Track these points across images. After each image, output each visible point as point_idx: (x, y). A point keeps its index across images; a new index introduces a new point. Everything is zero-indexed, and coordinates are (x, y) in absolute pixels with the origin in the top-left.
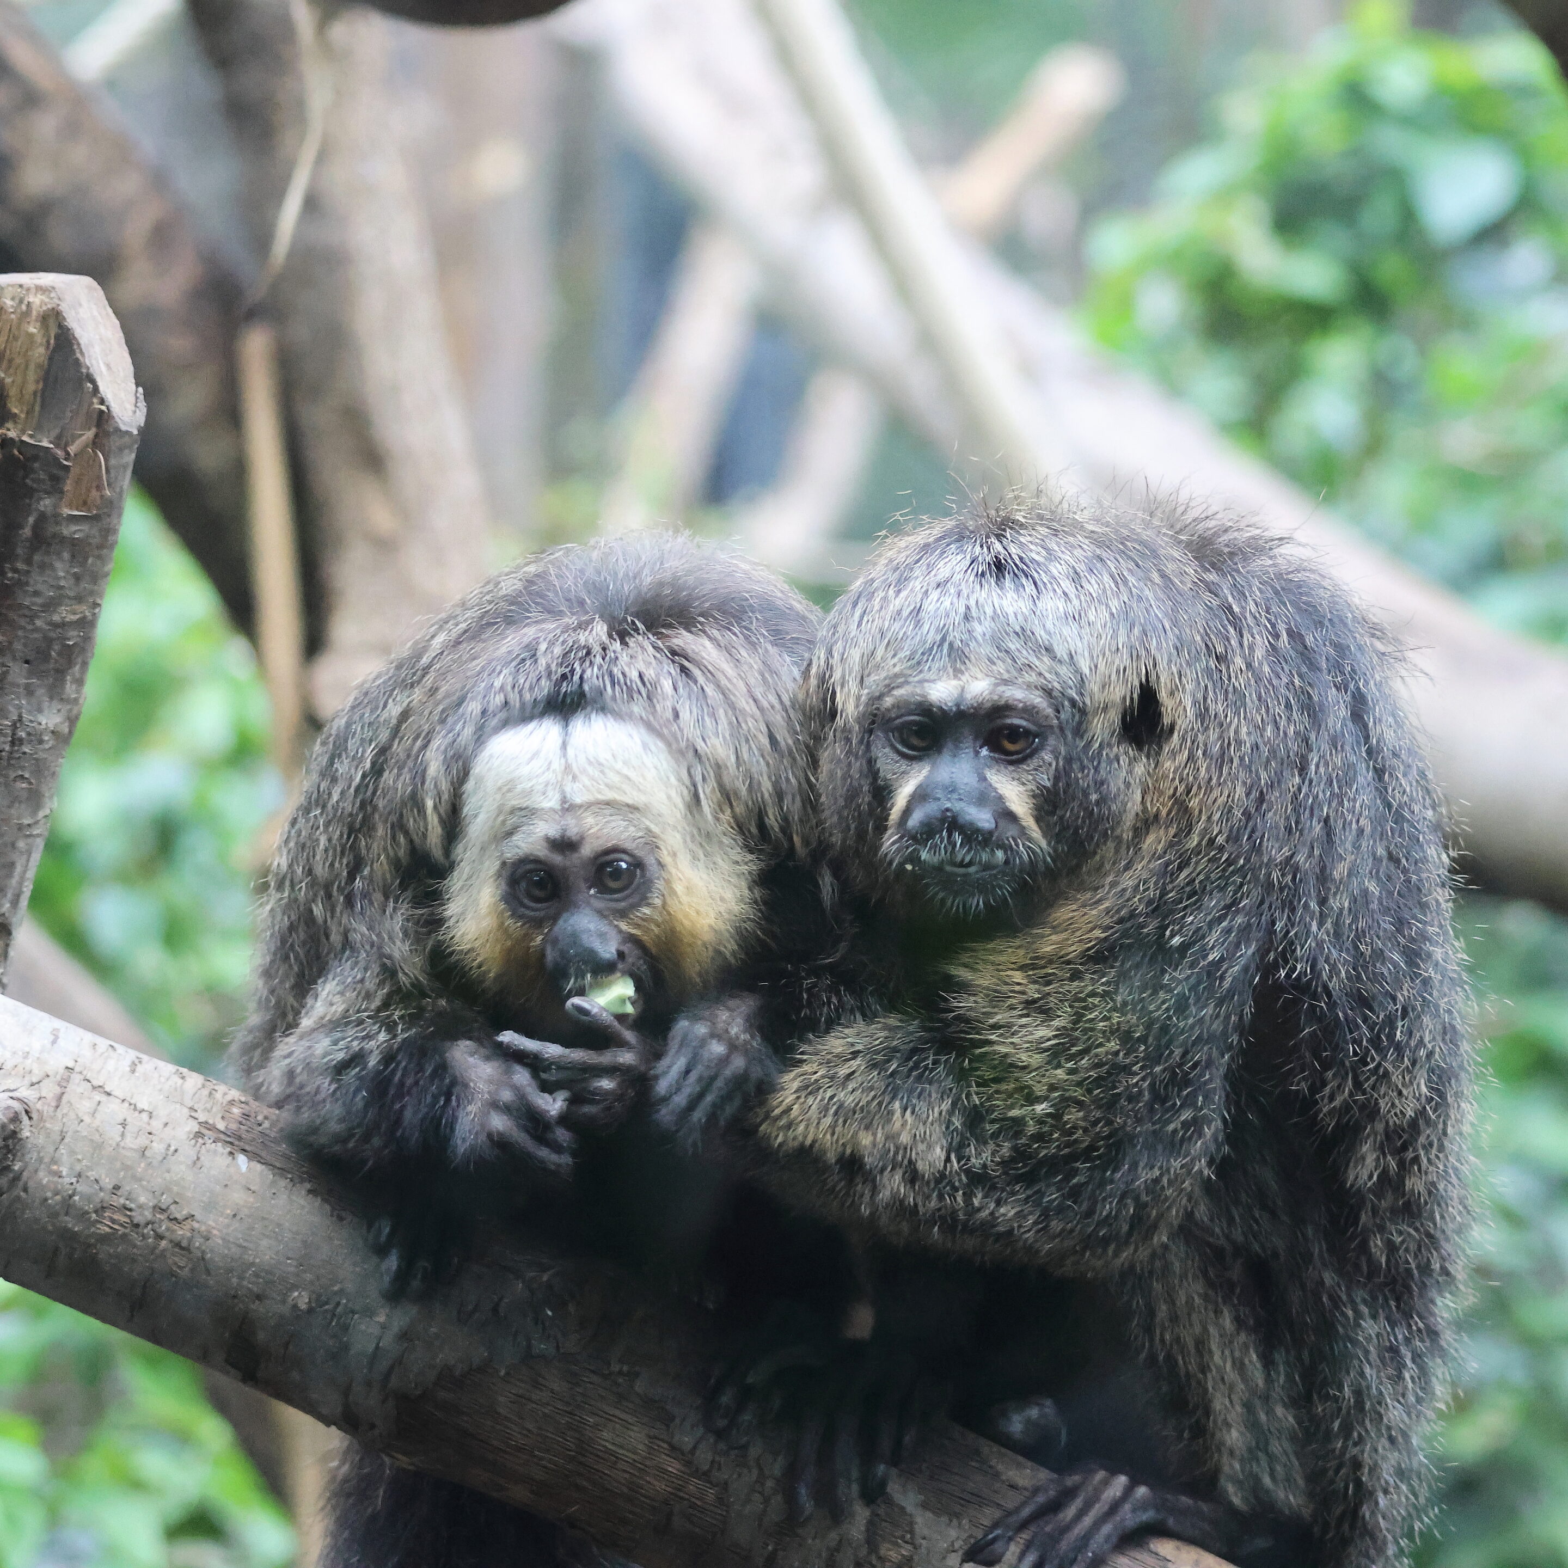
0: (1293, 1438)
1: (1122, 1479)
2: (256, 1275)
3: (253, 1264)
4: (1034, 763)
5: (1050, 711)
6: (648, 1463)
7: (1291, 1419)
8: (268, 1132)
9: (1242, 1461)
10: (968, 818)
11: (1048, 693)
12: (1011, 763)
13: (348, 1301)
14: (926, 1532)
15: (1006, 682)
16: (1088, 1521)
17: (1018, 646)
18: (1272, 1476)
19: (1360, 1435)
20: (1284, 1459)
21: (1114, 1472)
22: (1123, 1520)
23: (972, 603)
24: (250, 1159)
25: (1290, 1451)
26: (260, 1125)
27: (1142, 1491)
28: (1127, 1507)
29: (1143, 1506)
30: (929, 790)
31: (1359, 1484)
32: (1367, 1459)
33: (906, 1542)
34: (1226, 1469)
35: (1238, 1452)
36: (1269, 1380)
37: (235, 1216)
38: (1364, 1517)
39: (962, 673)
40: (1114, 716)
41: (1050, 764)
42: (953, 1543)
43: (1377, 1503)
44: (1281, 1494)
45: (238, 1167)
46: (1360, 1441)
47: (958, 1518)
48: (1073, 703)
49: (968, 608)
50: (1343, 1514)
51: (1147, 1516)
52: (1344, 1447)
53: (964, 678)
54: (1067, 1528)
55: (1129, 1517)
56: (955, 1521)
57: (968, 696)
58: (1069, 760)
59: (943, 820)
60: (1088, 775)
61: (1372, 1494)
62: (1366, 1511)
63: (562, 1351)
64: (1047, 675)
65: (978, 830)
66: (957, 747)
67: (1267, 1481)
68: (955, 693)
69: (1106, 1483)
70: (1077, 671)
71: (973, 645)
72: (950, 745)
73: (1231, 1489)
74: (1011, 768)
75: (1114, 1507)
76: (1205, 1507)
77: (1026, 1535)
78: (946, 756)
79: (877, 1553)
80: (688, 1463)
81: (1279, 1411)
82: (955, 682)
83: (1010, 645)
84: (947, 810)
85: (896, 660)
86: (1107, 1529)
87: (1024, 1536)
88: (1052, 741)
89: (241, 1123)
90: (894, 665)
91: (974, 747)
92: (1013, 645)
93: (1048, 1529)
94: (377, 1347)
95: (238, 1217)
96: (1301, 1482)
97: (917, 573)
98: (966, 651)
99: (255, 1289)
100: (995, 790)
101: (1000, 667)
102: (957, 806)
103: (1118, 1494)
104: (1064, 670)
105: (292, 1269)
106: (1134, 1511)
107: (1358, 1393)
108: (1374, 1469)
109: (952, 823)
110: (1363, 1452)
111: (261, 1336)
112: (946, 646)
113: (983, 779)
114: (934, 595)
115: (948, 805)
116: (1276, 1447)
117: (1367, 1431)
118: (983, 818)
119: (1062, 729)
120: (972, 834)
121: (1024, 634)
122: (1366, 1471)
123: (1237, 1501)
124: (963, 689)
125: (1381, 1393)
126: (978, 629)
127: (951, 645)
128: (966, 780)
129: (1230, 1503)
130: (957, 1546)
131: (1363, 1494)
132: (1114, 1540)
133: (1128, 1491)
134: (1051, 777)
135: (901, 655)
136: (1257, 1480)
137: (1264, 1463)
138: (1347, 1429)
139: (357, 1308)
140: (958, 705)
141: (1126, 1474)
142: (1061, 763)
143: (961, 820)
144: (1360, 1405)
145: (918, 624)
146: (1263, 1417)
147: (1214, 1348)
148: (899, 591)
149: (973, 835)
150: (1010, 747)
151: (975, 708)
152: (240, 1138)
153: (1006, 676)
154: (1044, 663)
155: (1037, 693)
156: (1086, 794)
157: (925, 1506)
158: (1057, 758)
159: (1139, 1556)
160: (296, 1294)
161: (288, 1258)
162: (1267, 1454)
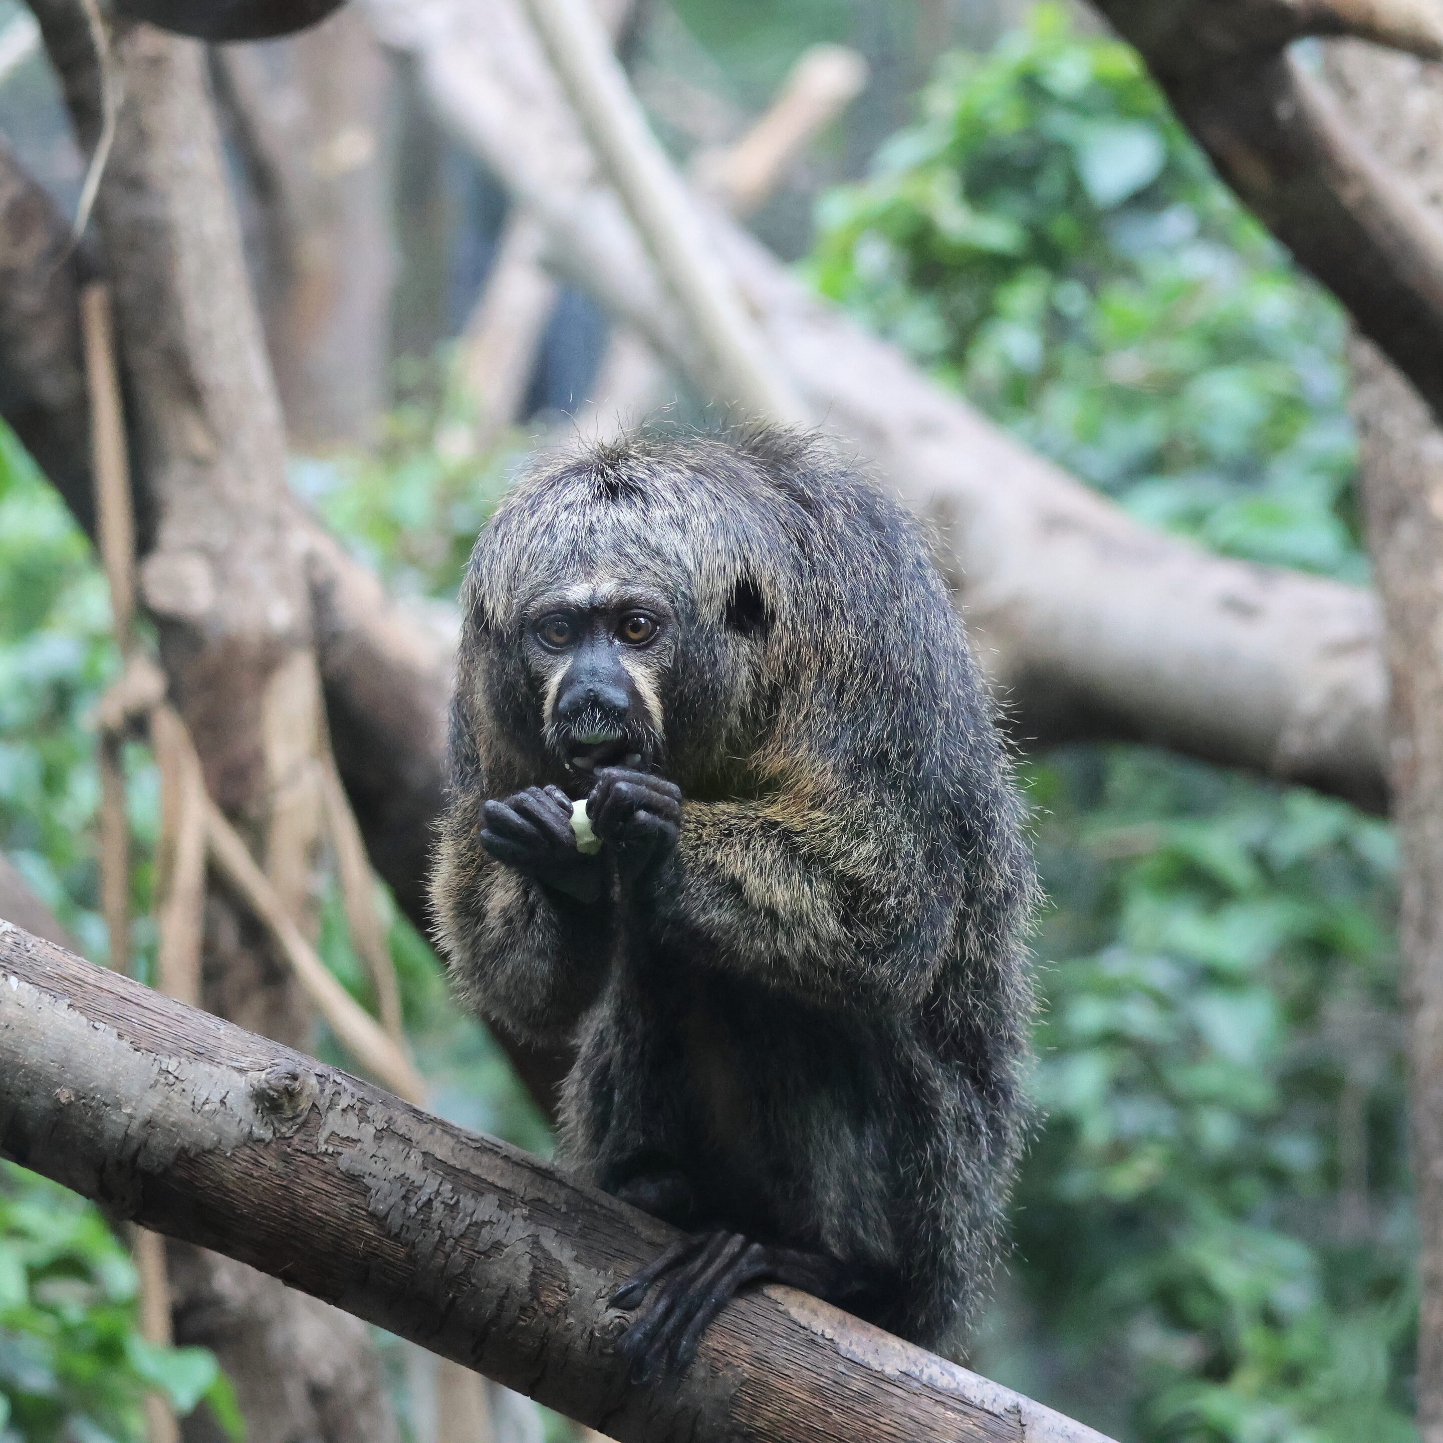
0: (881, 1197)
1: (740, 1238)
2: (26, 1075)
3: (23, 1066)
4: (658, 647)
5: (666, 603)
6: (350, 1227)
7: (879, 1181)
8: (35, 957)
9: (840, 1216)
10: (606, 696)
11: (665, 589)
12: (639, 649)
13: (102, 1095)
14: (578, 1281)
15: (627, 582)
16: (711, 1271)
17: (635, 551)
18: (865, 1229)
19: (938, 1190)
20: (874, 1215)
21: (733, 1232)
22: (741, 1271)
23: (594, 519)
24: (20, 980)
25: (879, 1208)
26: (28, 951)
27: (756, 1247)
28: (744, 1260)
29: (758, 1259)
30: (574, 676)
31: (937, 1232)
32: (944, 1210)
33: (563, 1290)
34: (827, 1224)
35: (835, 1210)
36: (860, 1149)
37: (7, 1027)
38: (942, 1259)
39: (592, 576)
40: (718, 604)
41: (671, 648)
42: (600, 1291)
43: (954, 1247)
44: (873, 1243)
45: (10, 986)
46: (938, 1198)
47: (604, 1269)
48: (684, 595)
49: (591, 524)
50: (925, 1257)
51: (762, 1267)
52: (925, 1202)
53: (594, 581)
54: (693, 1279)
55: (744, 1268)
56: (602, 1272)
57: (599, 595)
58: (686, 643)
59: (587, 700)
60: (703, 655)
61: (949, 1240)
62: (944, 1253)
63: (278, 1135)
64: (662, 575)
65: (615, 707)
66: (593, 639)
67: (861, 1233)
68: (588, 594)
69: (726, 1240)
70: (685, 570)
71: (598, 552)
72: (588, 637)
73: (831, 1240)
74: (639, 654)
75: (734, 1260)
76: (808, 1258)
77: (660, 1284)
78: (586, 648)
79: (538, 1299)
80: (382, 1227)
81: (870, 1175)
82: (586, 585)
83: (628, 550)
84: (591, 690)
85: (538, 572)
86: (727, 1279)
87: (659, 1284)
88: (670, 629)
89: (12, 950)
90: (539, 575)
91: (608, 639)
92: (631, 550)
93: (678, 1279)
94: (126, 1133)
95: (10, 1028)
96: (889, 1233)
97: (546, 498)
98: (594, 556)
99: (25, 1087)
100: (627, 672)
101: (622, 569)
102: (598, 687)
103: (736, 1250)
104: (674, 571)
105: (55, 1070)
106: (749, 1263)
107: (937, 1157)
108: (950, 1220)
109: (595, 701)
110: (940, 1206)
111: (30, 1124)
112: (577, 556)
113: (617, 663)
114: (563, 516)
115: (591, 687)
116: (868, 1205)
117: (943, 1188)
118: (619, 697)
119: (677, 616)
120: (610, 710)
121: (638, 540)
122: (944, 1220)
123: (836, 1250)
124: (594, 590)
125: (956, 1158)
126: (601, 539)
127: (581, 554)
128: (603, 665)
129: (832, 1253)
130: (603, 1293)
131: (942, 1240)
132: (733, 1288)
133: (745, 1247)
134: (672, 659)
135: (541, 567)
136: (853, 1233)
137: (858, 1219)
138: (927, 1186)
139: (108, 1101)
140: (591, 604)
141: (742, 1233)
142: (679, 645)
143: (601, 699)
144: (939, 1168)
145: (554, 539)
146: (855, 1179)
147: (814, 1122)
148: (533, 514)
149: (611, 713)
150: (634, 636)
151: (605, 604)
152: (11, 963)
153: (628, 577)
154: (656, 566)
155: (656, 589)
156: (702, 673)
157: (576, 1259)
158: (676, 645)
159: (754, 1300)
160: (58, 1090)
161: (52, 1061)
162: (861, 1210)
